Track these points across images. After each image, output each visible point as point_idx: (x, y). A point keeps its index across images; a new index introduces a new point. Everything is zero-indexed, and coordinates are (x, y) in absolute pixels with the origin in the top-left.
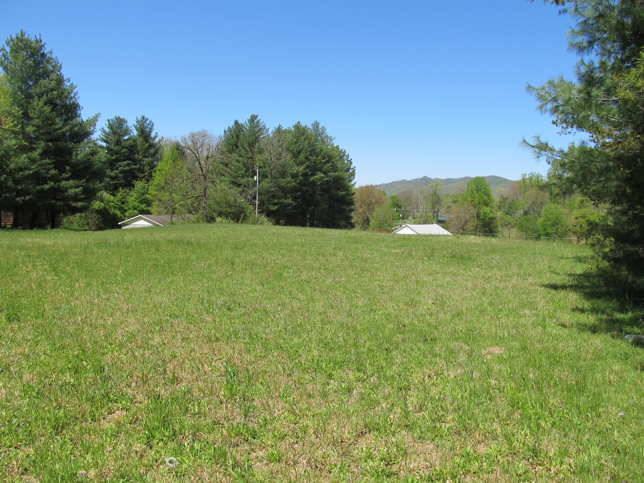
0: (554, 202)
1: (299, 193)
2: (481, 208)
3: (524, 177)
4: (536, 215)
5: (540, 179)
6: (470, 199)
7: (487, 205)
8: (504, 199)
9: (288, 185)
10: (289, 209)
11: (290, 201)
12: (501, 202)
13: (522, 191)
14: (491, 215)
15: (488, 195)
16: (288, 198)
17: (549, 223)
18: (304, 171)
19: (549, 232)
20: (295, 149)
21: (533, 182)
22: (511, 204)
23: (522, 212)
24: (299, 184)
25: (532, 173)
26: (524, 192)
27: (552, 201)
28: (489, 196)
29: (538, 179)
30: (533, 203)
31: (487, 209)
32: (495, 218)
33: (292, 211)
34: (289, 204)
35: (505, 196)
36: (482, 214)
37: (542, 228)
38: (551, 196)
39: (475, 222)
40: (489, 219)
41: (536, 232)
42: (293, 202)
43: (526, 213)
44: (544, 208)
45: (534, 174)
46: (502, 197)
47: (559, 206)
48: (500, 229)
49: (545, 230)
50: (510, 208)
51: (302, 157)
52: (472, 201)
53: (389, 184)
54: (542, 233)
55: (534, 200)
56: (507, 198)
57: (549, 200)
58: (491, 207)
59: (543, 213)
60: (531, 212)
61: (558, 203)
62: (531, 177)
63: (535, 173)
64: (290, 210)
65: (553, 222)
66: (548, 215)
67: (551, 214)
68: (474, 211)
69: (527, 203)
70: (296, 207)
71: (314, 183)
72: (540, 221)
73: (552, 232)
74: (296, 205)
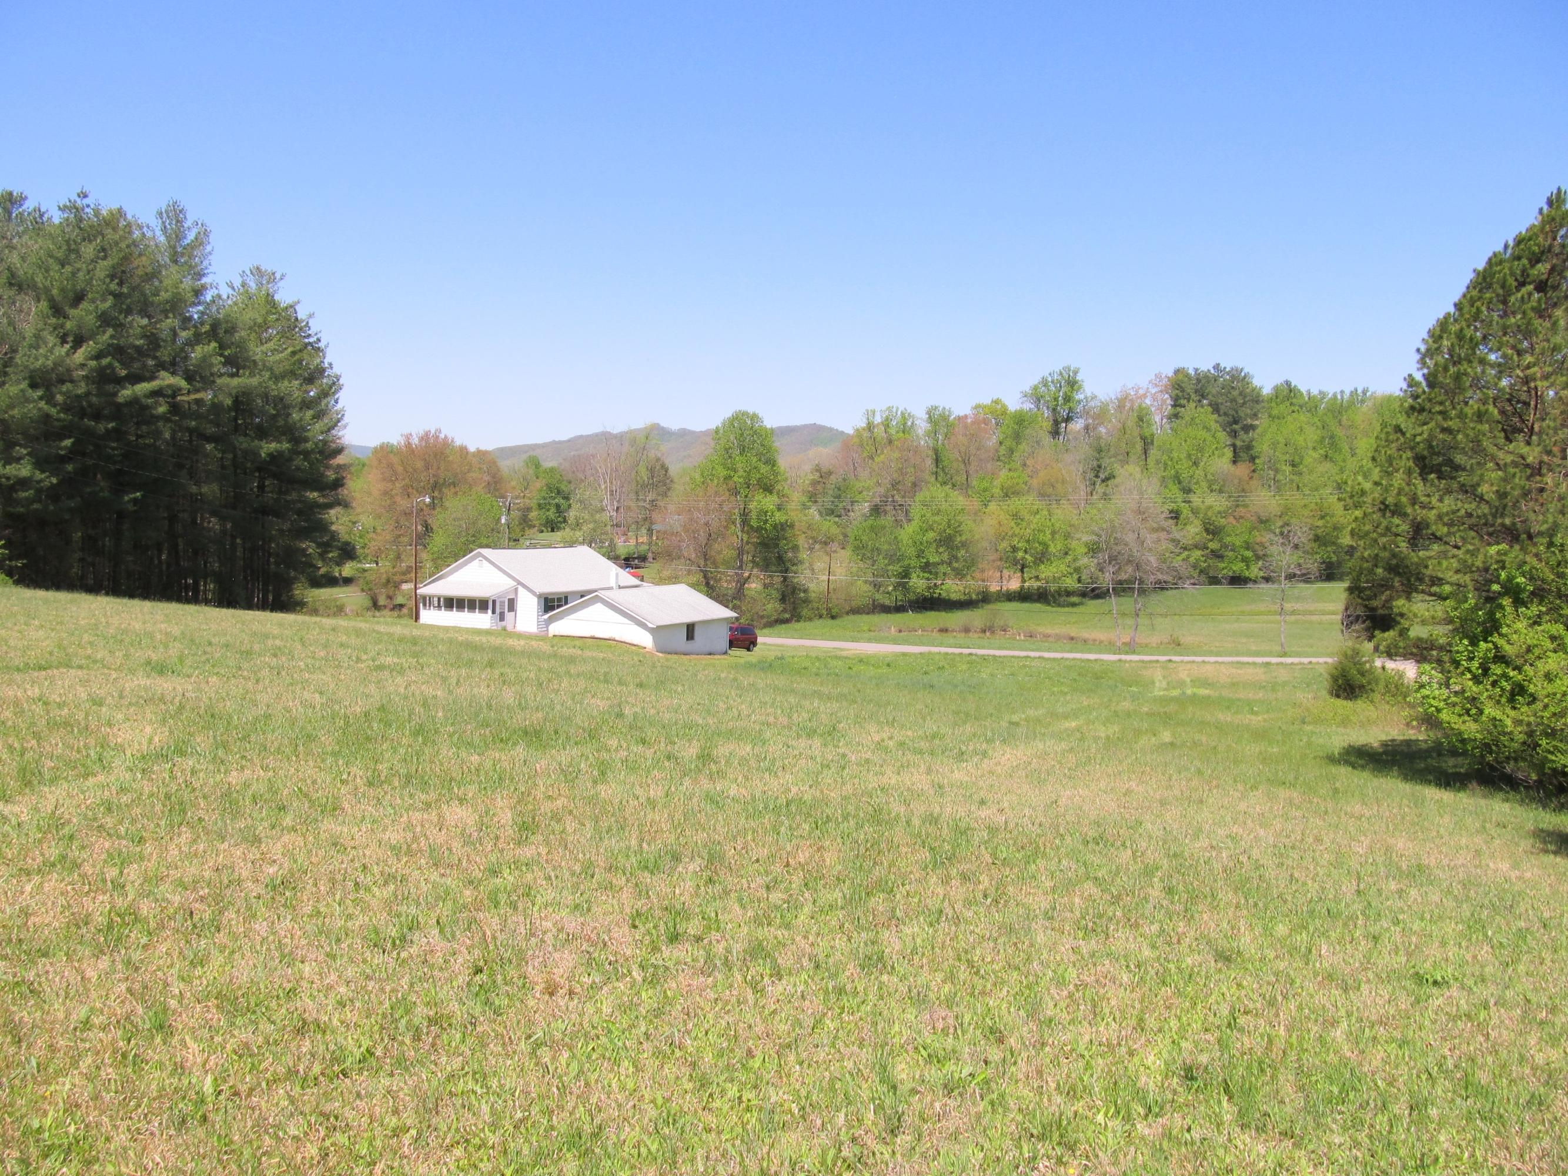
0: (945, 483)
1: (68, 442)
2: (753, 496)
3: (871, 418)
4: (901, 517)
5: (909, 423)
6: (722, 472)
7: (768, 489)
8: (823, 475)
9: (15, 412)
10: (27, 499)
11: (24, 470)
12: (814, 483)
13: (865, 454)
14: (780, 517)
15: (771, 462)
16: (18, 460)
17: (931, 535)
18: (93, 363)
19: (931, 560)
20: (57, 280)
21: (893, 431)
22: (839, 489)
23: (866, 507)
24: (66, 408)
25: (889, 409)
26: (872, 458)
27: (940, 479)
28: (774, 466)
29: (905, 424)
30: (894, 485)
31: (769, 502)
32: (792, 526)
33: (36, 506)
34: (23, 483)
35: (826, 466)
36: (754, 515)
37: (912, 551)
38: (937, 467)
39: (736, 535)
40: (775, 527)
41: (899, 560)
42: (39, 476)
43: (876, 510)
44: (919, 497)
45: (894, 410)
46: (817, 470)
47: (954, 493)
48: (804, 555)
49: (920, 554)
50: (839, 497)
51: (84, 315)
52: (728, 478)
53: (569, 441)
54: (913, 563)
55: (895, 475)
56: (830, 473)
57: (933, 479)
58: (778, 494)
59: (916, 511)
60: (888, 508)
61: (954, 485)
62: (887, 419)
63: (897, 409)
64: (30, 501)
65: (940, 534)
66: (928, 515)
67: (938, 512)
68: (733, 507)
69: (880, 485)
70: (53, 494)
71: (138, 409)
72: (908, 532)
73: (937, 559)
74: (53, 486)
